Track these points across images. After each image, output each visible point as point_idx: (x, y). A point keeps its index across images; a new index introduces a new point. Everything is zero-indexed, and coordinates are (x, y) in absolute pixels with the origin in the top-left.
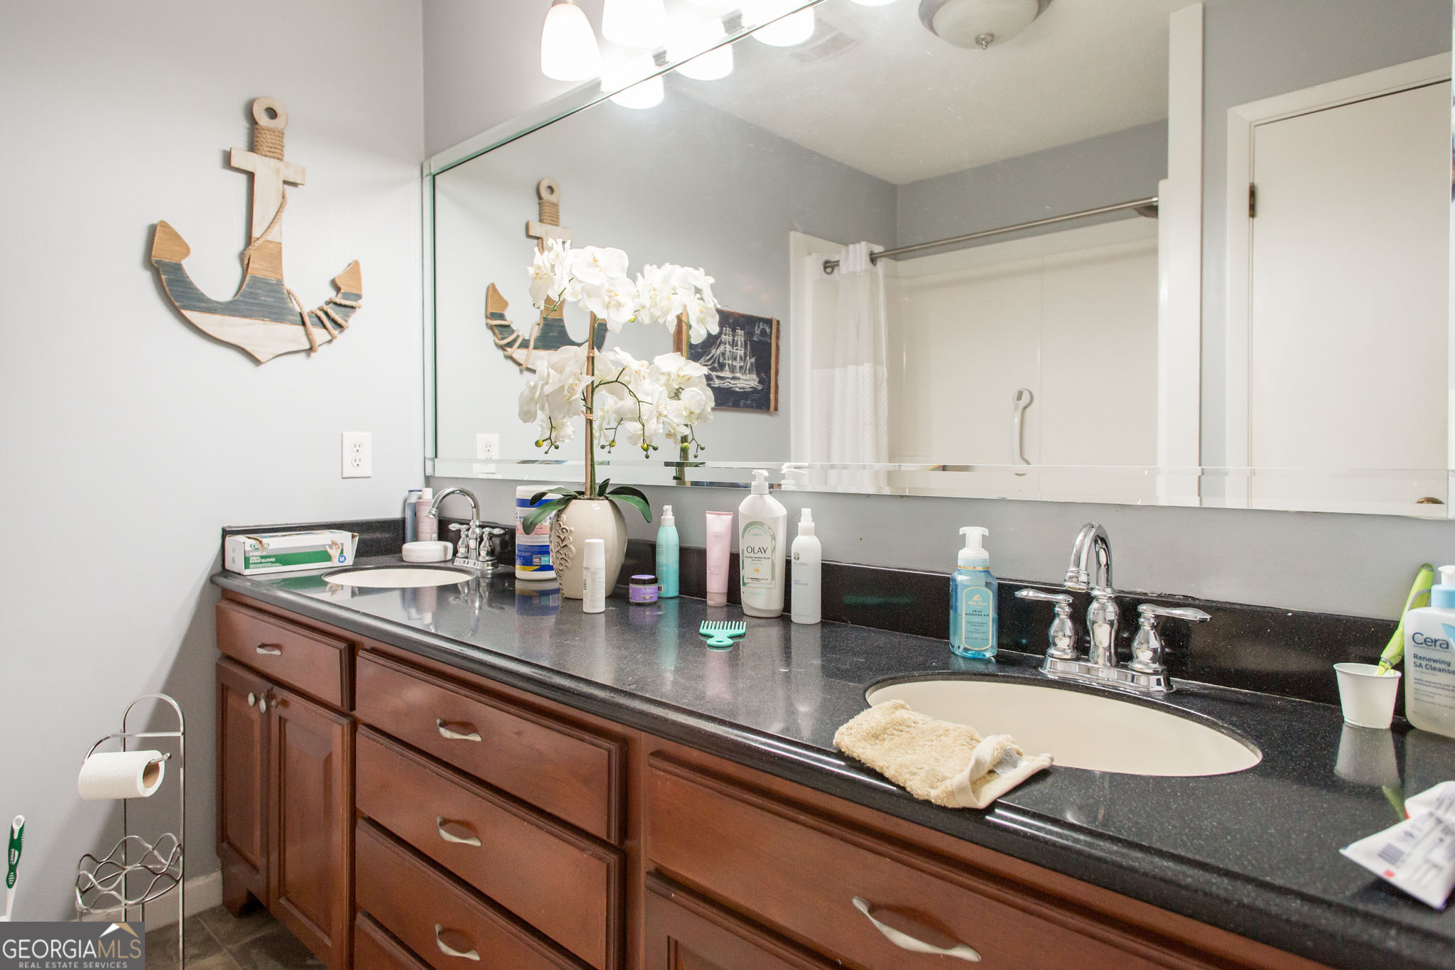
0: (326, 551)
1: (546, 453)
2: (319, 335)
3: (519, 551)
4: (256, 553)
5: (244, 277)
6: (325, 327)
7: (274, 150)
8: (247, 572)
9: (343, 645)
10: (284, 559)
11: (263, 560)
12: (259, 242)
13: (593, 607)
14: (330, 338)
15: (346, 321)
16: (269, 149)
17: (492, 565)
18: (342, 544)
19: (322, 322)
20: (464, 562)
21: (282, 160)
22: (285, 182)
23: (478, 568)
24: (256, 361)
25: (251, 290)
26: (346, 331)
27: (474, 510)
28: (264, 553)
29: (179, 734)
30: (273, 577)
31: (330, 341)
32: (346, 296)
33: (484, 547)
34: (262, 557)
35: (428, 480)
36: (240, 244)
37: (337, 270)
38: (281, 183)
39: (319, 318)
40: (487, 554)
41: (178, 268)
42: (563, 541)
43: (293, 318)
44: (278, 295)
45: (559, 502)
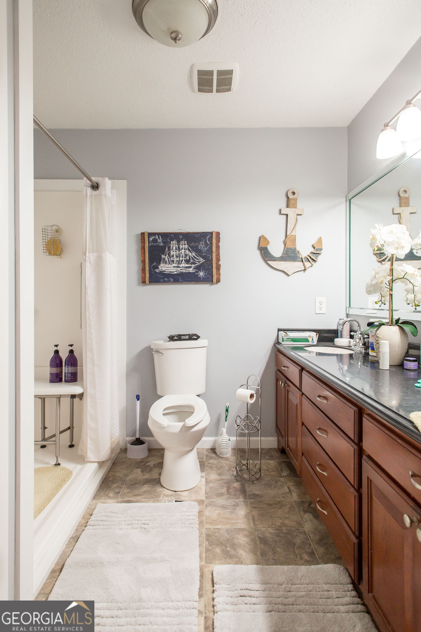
0: (307, 339)
1: (380, 306)
2: (308, 264)
3: (370, 344)
4: (286, 337)
5: (285, 248)
6: (310, 262)
7: (294, 205)
8: (283, 343)
9: (300, 368)
10: (294, 340)
11: (288, 340)
12: (289, 236)
13: (383, 367)
14: (311, 265)
15: (317, 259)
16: (292, 205)
17: (364, 349)
18: (313, 337)
19: (309, 260)
20: (354, 347)
21: (296, 208)
22: (297, 215)
23: (359, 350)
24: (288, 275)
25: (286, 252)
26: (317, 262)
27: (358, 327)
28: (288, 338)
29: (259, 388)
30: (291, 345)
31: (311, 266)
32: (317, 250)
33: (361, 342)
34: (287, 339)
35: (348, 315)
36: (283, 238)
37: (314, 241)
38: (296, 215)
39: (307, 259)
40: (362, 345)
41: (266, 248)
42: (377, 341)
43: (299, 260)
44: (294, 253)
45: (377, 326)
